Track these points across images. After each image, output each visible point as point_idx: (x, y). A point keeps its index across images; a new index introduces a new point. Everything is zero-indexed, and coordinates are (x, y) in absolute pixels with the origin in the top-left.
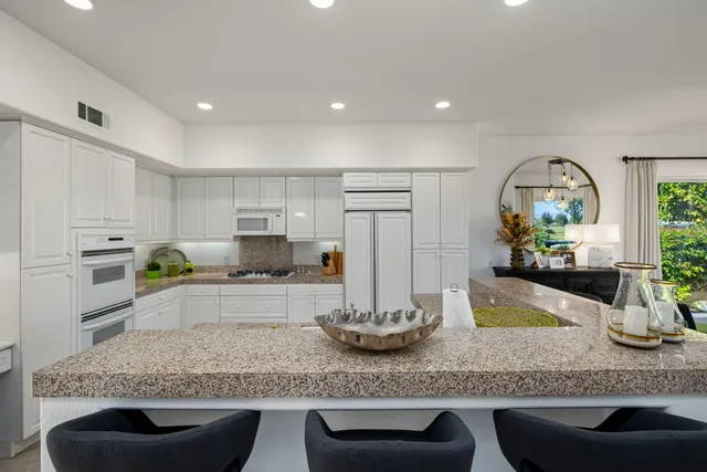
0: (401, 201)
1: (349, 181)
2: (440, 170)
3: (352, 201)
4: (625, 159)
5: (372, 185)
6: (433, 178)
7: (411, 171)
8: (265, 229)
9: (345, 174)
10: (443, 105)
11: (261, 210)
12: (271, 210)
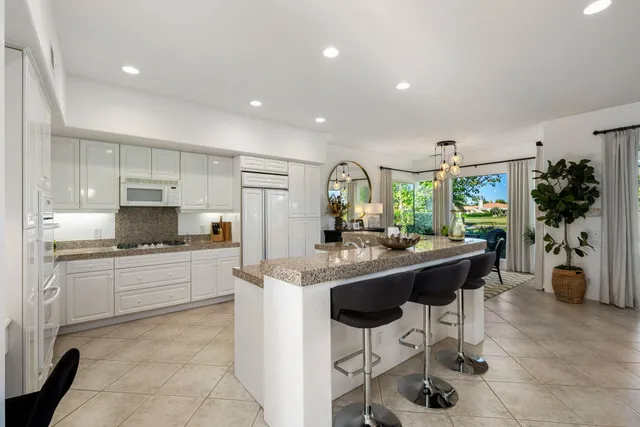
0: (280, 182)
1: (245, 163)
2: (304, 162)
3: (248, 179)
4: (381, 168)
5: (260, 168)
6: (301, 167)
7: (288, 160)
8: (161, 200)
9: (242, 157)
10: (320, 120)
11: (155, 182)
12: (166, 182)
